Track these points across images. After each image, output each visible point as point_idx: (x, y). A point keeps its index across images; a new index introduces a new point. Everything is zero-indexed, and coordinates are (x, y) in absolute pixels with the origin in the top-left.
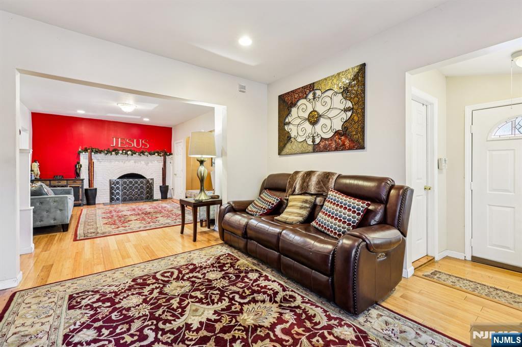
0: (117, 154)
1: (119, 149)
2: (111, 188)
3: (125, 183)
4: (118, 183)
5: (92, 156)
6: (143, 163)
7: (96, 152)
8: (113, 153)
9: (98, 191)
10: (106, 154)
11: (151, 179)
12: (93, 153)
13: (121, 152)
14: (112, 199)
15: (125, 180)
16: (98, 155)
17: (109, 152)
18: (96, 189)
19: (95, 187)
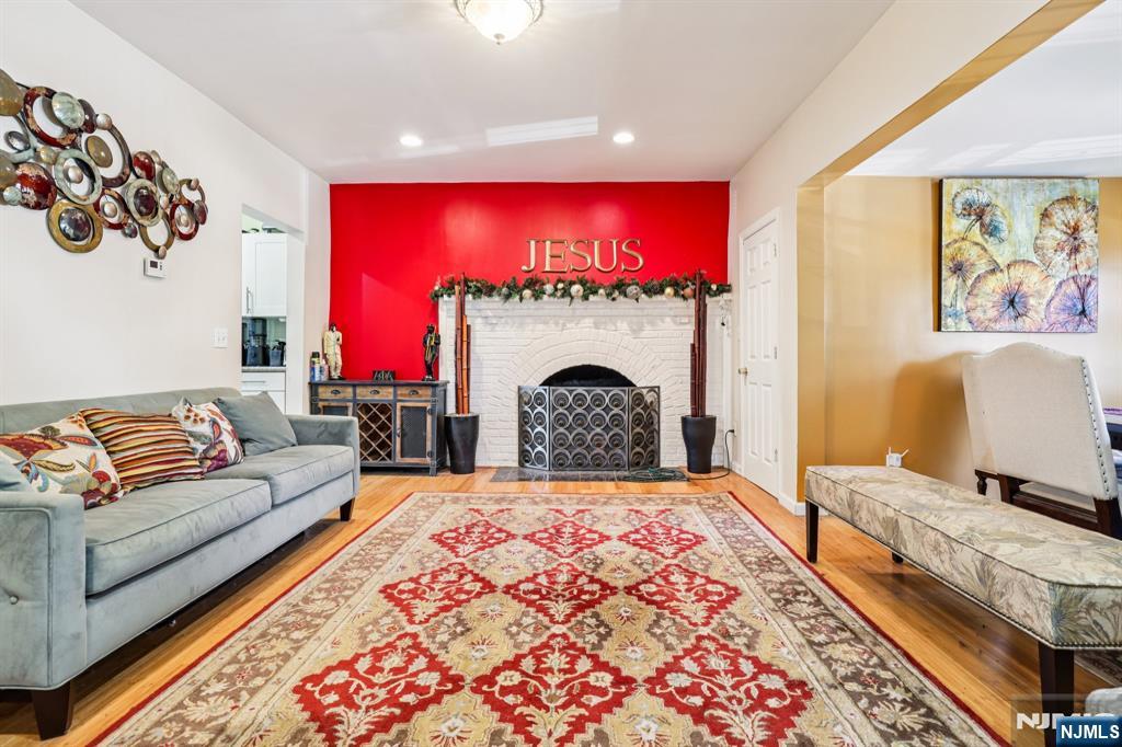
0: (537, 296)
1: (544, 278)
2: (523, 418)
3: (561, 400)
4: (539, 399)
5: (467, 306)
6: (623, 326)
7: (478, 292)
8: (527, 293)
9: (481, 424)
10: (508, 297)
11: (652, 389)
12: (469, 297)
13: (549, 288)
14: (524, 457)
15: (562, 390)
16: (486, 304)
17: (514, 290)
18: (475, 419)
19: (474, 410)
